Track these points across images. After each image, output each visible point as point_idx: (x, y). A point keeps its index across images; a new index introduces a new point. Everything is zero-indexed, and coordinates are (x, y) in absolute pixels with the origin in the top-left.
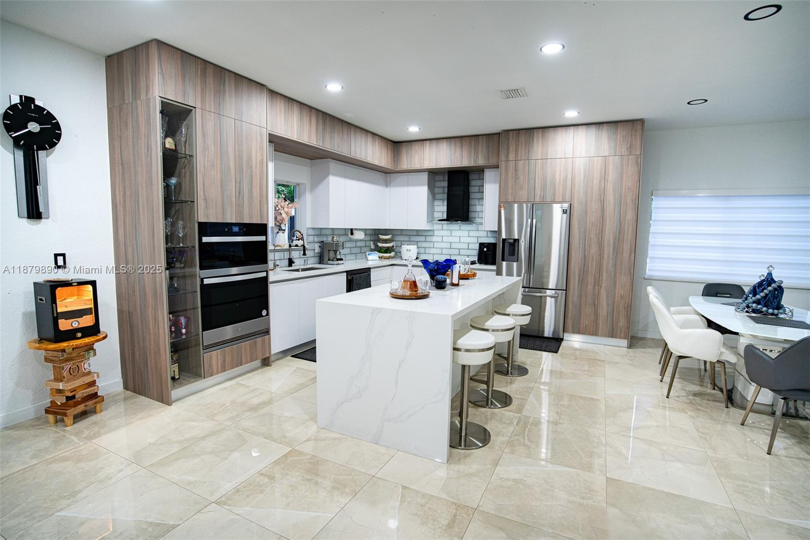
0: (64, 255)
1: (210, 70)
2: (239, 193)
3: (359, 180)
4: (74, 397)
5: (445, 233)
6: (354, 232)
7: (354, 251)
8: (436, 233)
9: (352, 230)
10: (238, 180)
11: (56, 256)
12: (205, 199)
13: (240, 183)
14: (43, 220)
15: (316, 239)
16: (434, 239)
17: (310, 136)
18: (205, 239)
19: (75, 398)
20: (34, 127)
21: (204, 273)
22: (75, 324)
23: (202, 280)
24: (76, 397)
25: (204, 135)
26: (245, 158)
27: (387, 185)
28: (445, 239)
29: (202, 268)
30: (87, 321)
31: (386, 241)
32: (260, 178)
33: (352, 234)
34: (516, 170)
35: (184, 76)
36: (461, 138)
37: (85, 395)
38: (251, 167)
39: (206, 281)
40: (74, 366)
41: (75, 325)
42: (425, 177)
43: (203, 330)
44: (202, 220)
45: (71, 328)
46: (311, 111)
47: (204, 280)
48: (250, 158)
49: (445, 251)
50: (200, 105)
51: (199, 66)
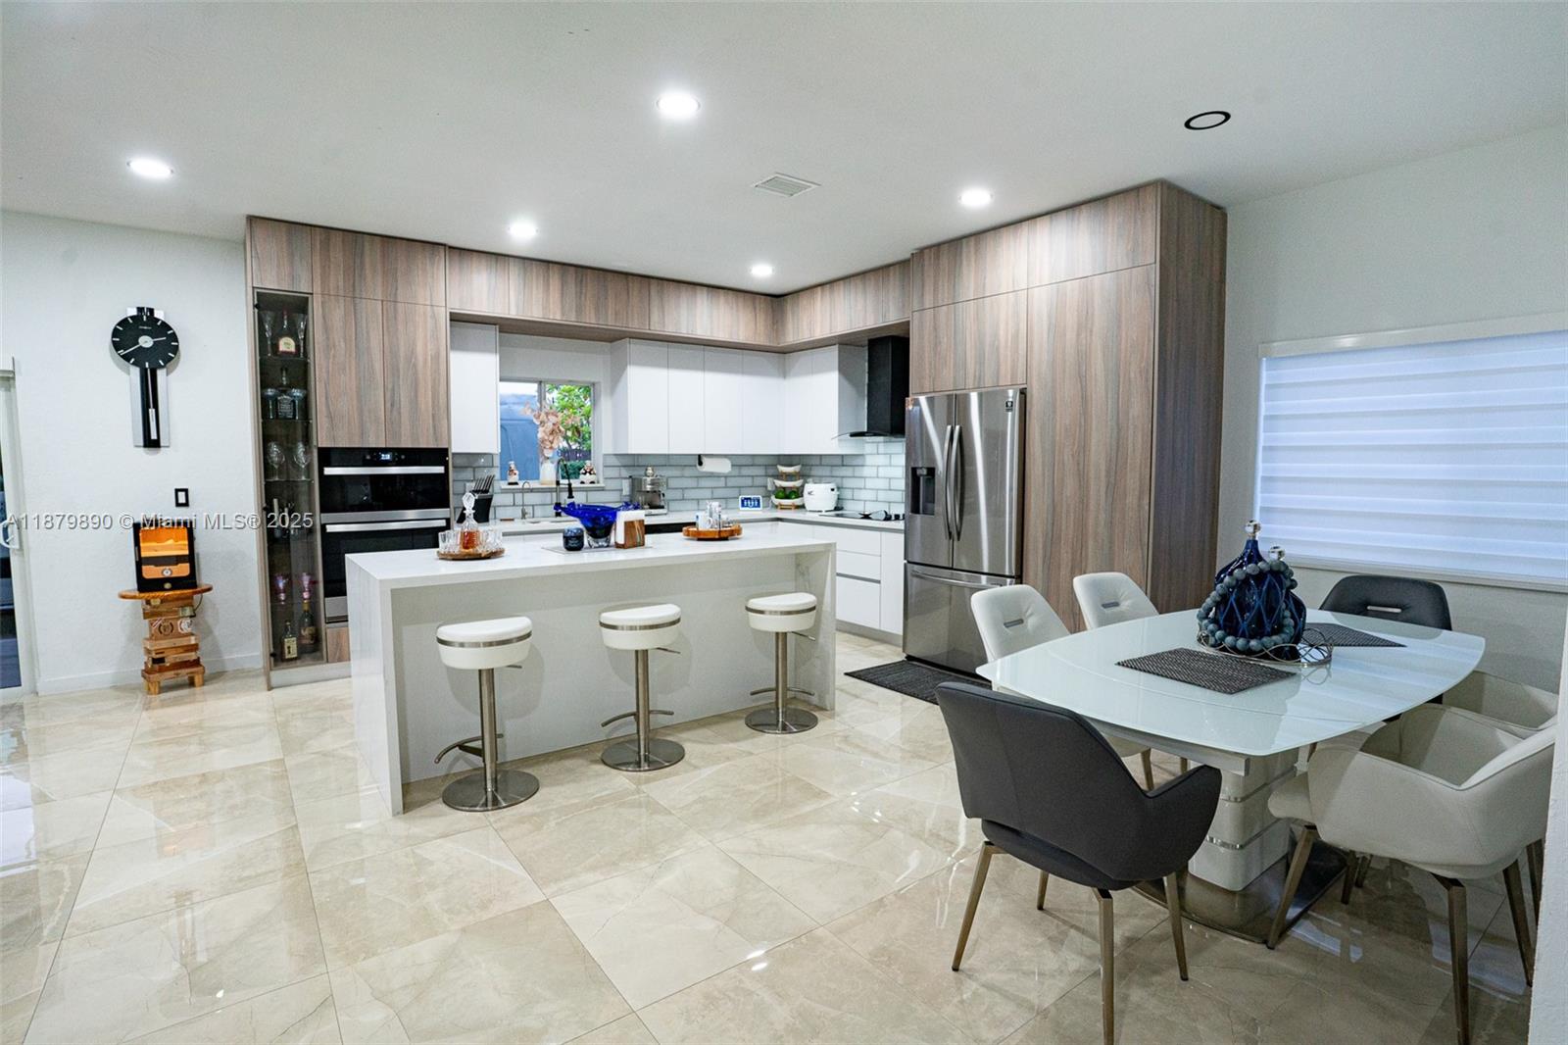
0: (186, 491)
1: (337, 239)
2: (392, 405)
3: (704, 368)
4: (162, 660)
5: (881, 460)
6: (705, 460)
7: (719, 493)
8: (869, 460)
9: (700, 456)
10: (390, 386)
11: (177, 491)
12: (330, 416)
13: (393, 390)
14: (162, 449)
15: (625, 473)
16: (866, 471)
17: (545, 308)
18: (328, 471)
19: (164, 662)
20: (146, 342)
21: (327, 517)
22: (167, 572)
23: (323, 527)
24: (166, 660)
25: (327, 329)
26: (402, 354)
27: (784, 373)
28: (882, 472)
29: (323, 510)
30: (182, 570)
31: (789, 477)
32: (434, 380)
33: (700, 463)
34: (935, 329)
35: (292, 255)
36: (862, 274)
37: (178, 660)
38: (415, 366)
39: (330, 529)
40: (165, 624)
41: (167, 574)
42: (833, 353)
43: (327, 595)
44: (324, 443)
45: (161, 577)
46: (548, 268)
47: (327, 526)
48: (412, 353)
49: (882, 496)
50: (319, 289)
51: (318, 238)
